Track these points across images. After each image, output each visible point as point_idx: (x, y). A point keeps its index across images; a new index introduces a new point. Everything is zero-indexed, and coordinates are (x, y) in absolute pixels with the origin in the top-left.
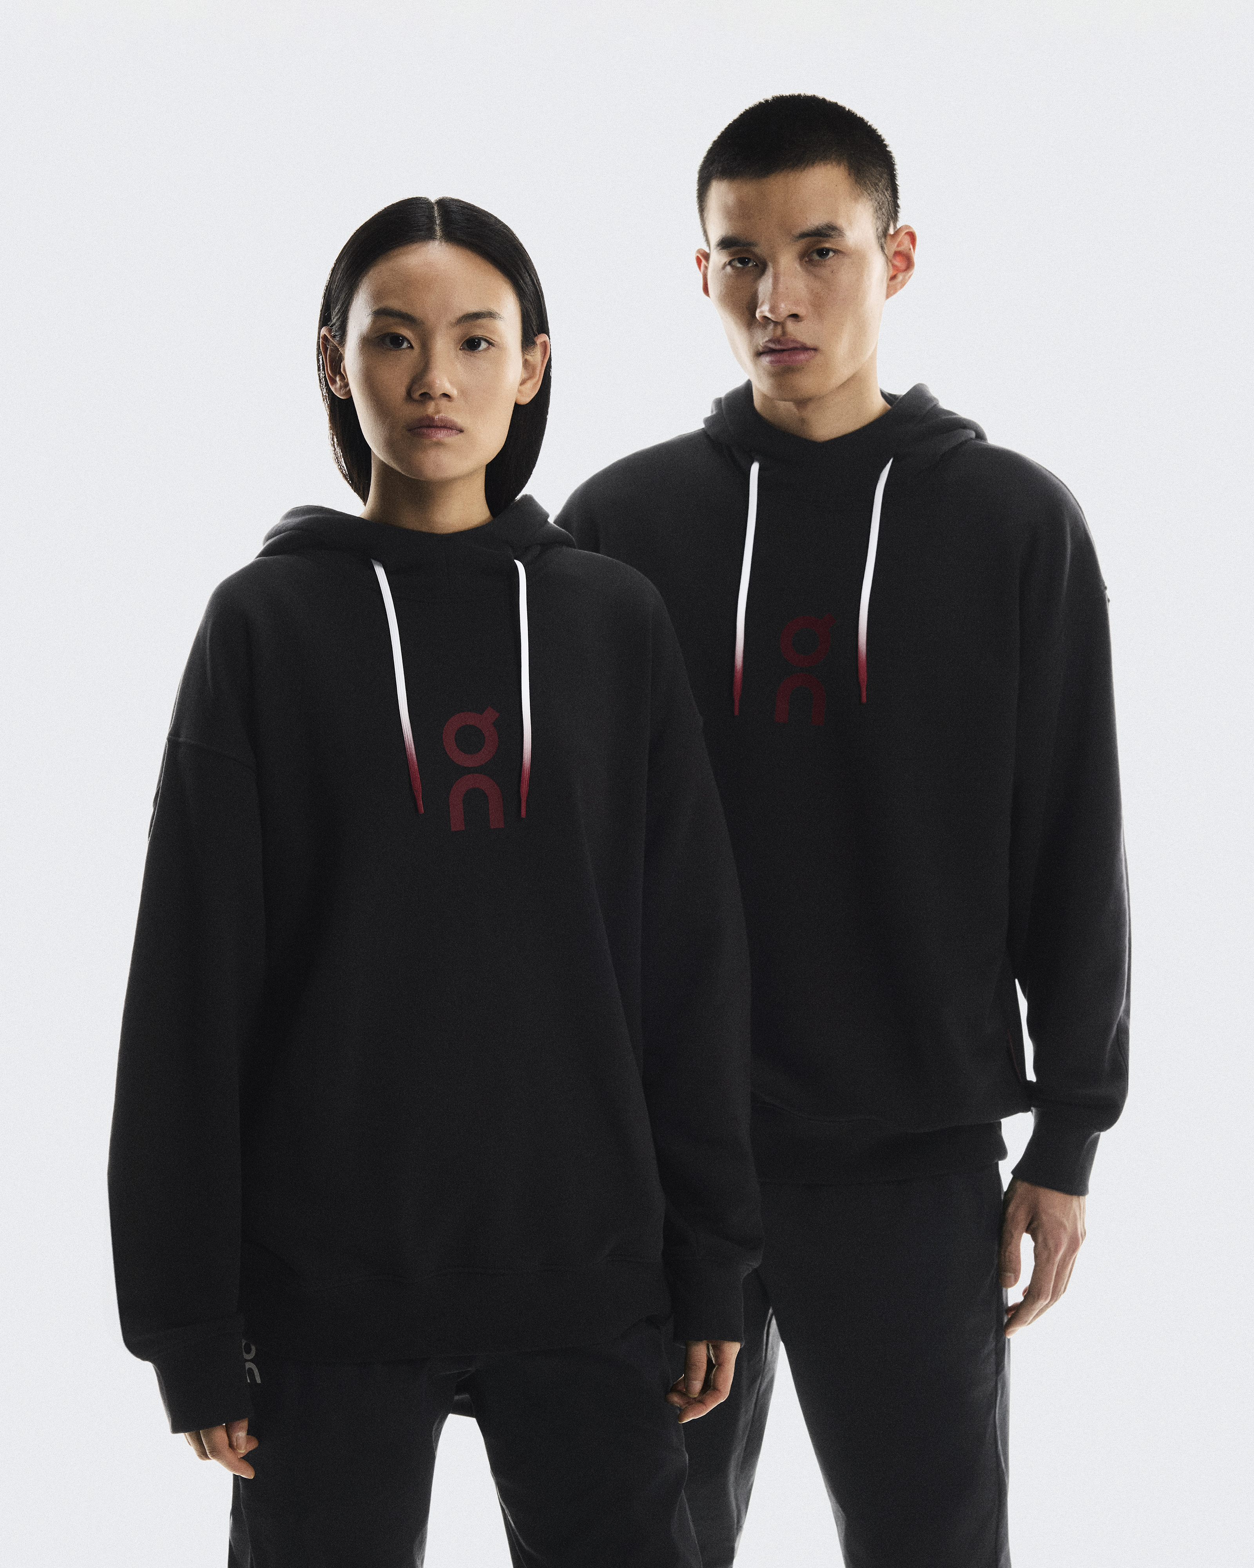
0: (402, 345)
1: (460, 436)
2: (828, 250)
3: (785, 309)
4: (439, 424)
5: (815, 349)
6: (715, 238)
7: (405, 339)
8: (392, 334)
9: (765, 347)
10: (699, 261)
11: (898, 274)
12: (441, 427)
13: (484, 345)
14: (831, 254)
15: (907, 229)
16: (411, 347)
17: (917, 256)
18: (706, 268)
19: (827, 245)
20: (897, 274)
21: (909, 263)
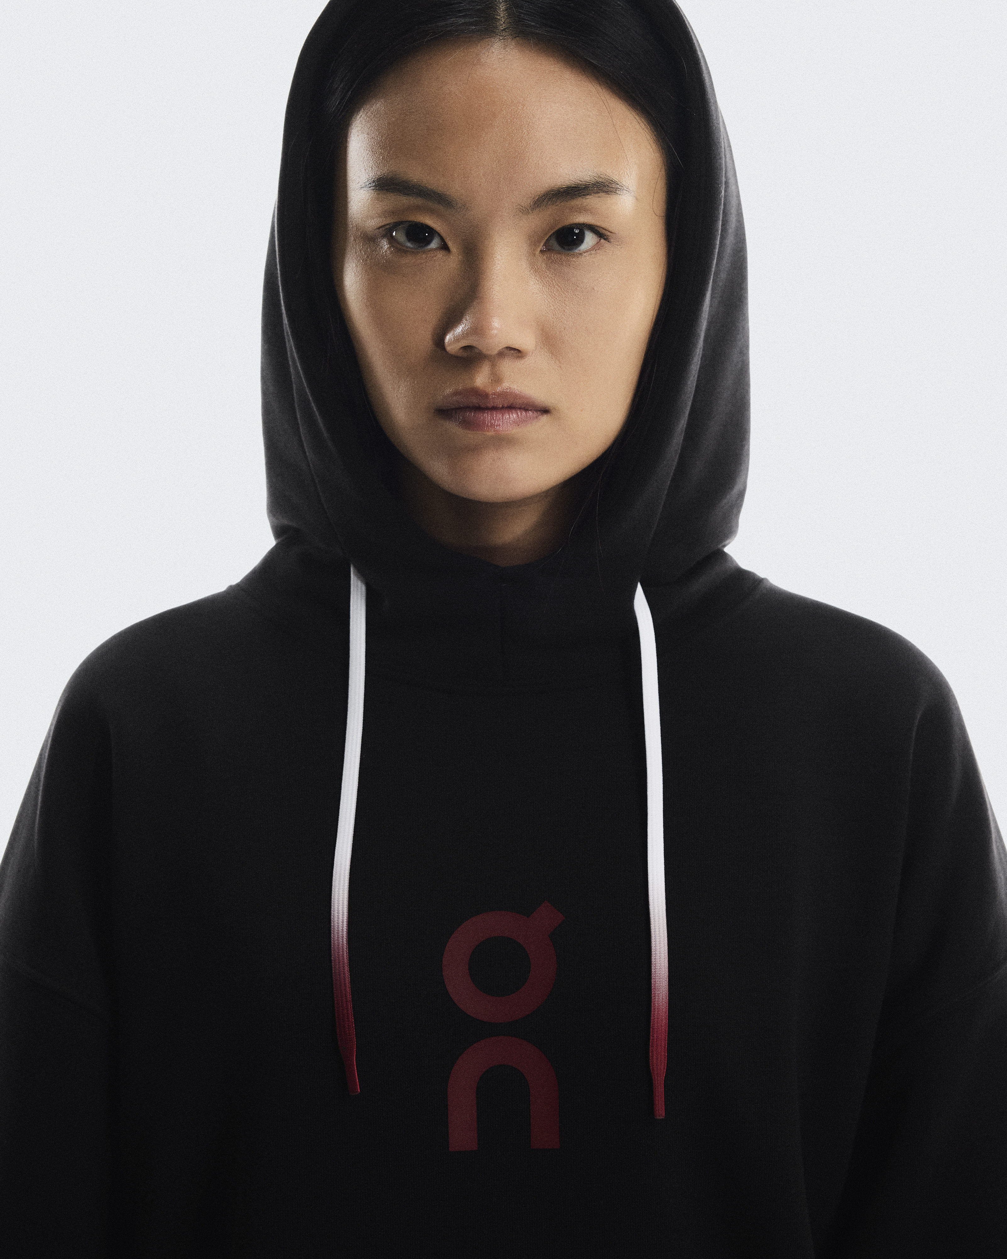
0: (429, 242)
1: (545, 418)
4: (499, 403)
7: (432, 232)
8: (410, 222)
12: (503, 408)
13: (590, 239)
16: (445, 247)
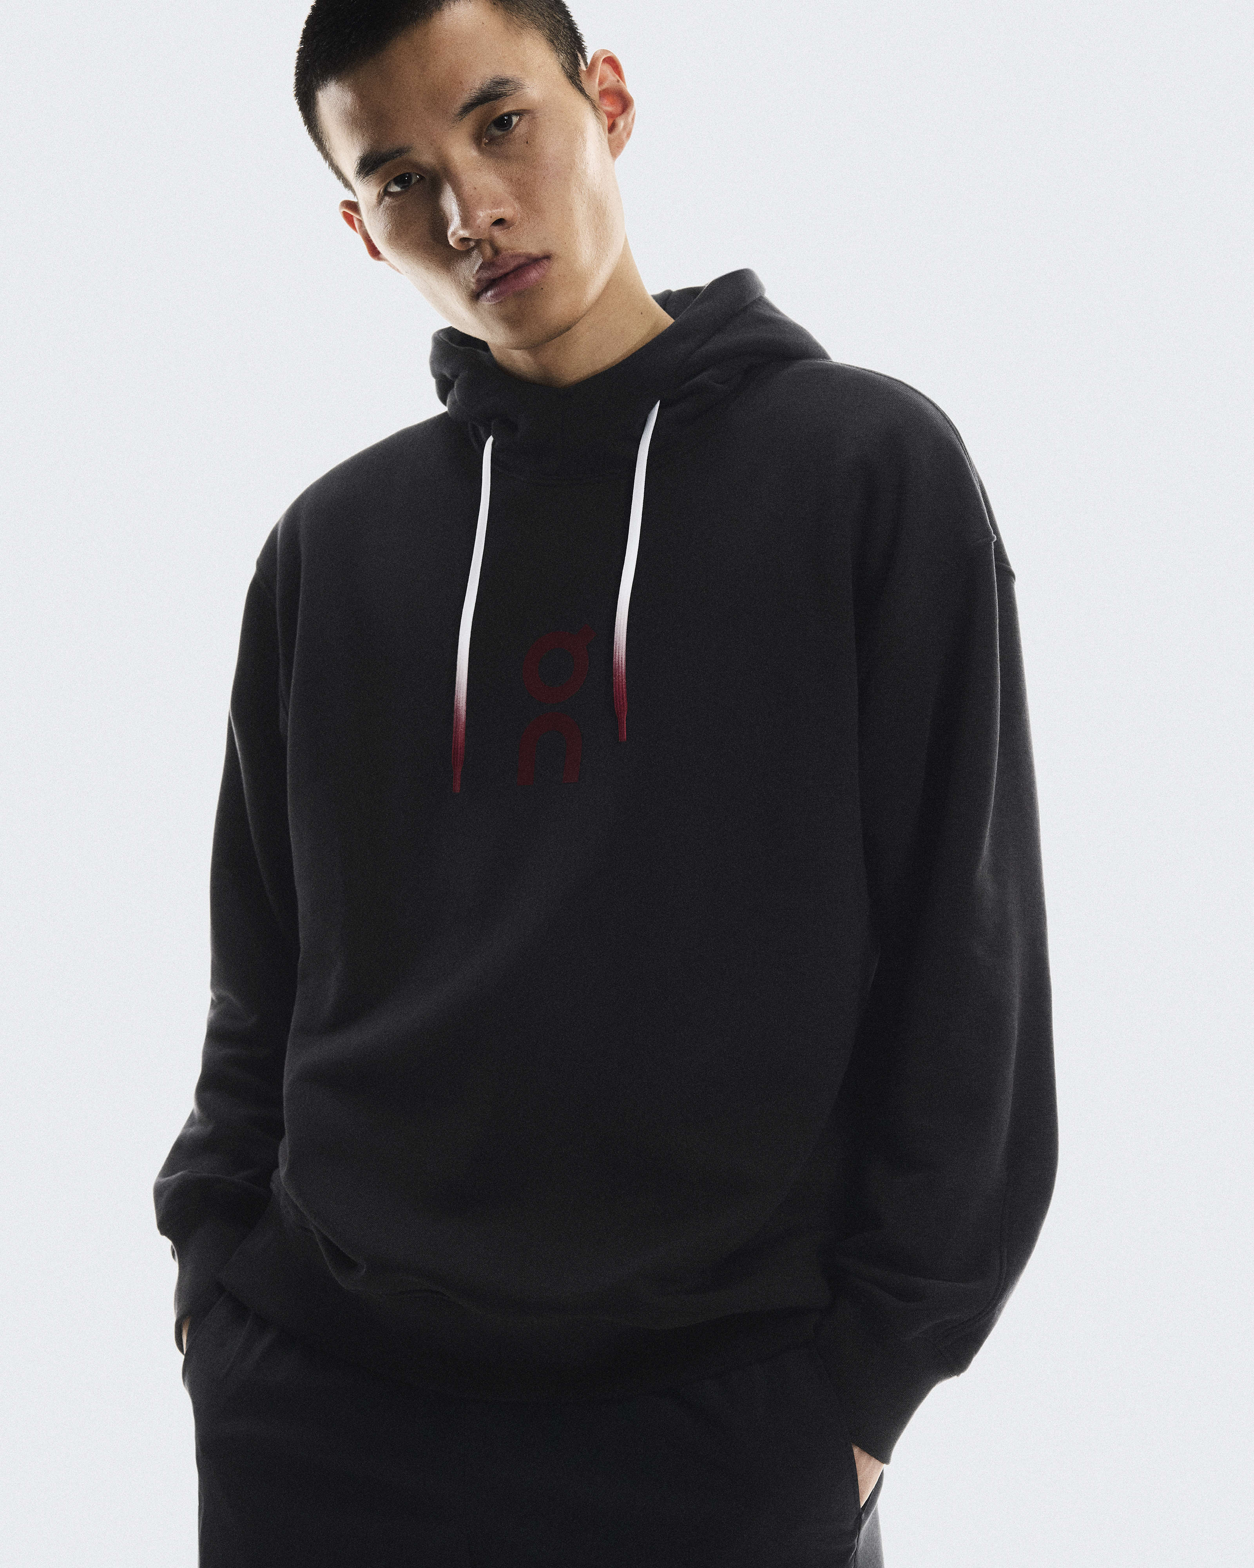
2: (510, 115)
3: (484, 216)
5: (547, 257)
6: (349, 166)
9: (478, 281)
10: (349, 219)
11: (617, 119)
14: (515, 119)
15: (603, 55)
17: (631, 88)
18: (361, 221)
19: (506, 110)
20: (614, 120)
21: (624, 102)
